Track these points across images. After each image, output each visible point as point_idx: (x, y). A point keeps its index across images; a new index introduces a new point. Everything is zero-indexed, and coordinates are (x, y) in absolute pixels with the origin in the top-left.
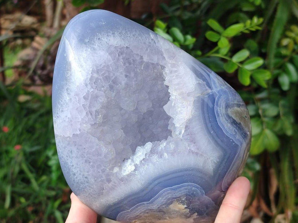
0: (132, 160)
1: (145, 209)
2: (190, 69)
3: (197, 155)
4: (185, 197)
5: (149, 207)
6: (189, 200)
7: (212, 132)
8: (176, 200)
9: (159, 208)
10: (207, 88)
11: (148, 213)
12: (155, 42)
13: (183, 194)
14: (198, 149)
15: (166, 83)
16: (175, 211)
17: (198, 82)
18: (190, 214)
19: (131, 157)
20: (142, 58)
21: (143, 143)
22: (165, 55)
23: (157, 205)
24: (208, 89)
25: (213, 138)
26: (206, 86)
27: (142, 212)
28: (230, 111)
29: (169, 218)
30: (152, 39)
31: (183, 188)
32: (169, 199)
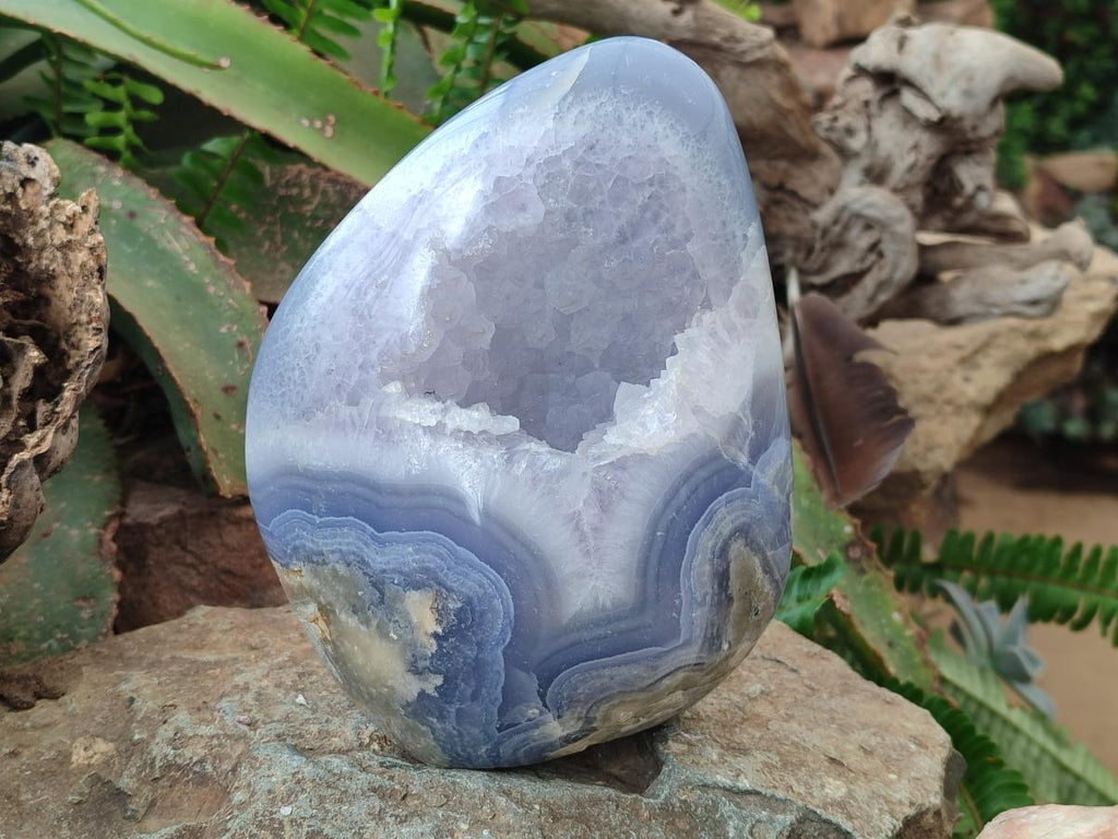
0: (445, 411)
1: (353, 548)
2: (754, 375)
3: (581, 541)
4: (460, 605)
5: (366, 550)
6: (460, 621)
7: (659, 534)
8: (438, 588)
9: (384, 571)
10: (746, 448)
11: (349, 565)
12: (745, 245)
13: (463, 590)
14: (595, 530)
15: (678, 338)
16: (406, 615)
17: (740, 414)
18: (428, 663)
19: (449, 402)
20: (688, 237)
21: (503, 407)
22: (736, 290)
23: (387, 558)
24: (746, 453)
25: (649, 546)
26: (748, 442)
27: (341, 551)
28: (737, 547)
29: (378, 626)
30: (745, 236)
31: (478, 576)
32: (426, 570)
